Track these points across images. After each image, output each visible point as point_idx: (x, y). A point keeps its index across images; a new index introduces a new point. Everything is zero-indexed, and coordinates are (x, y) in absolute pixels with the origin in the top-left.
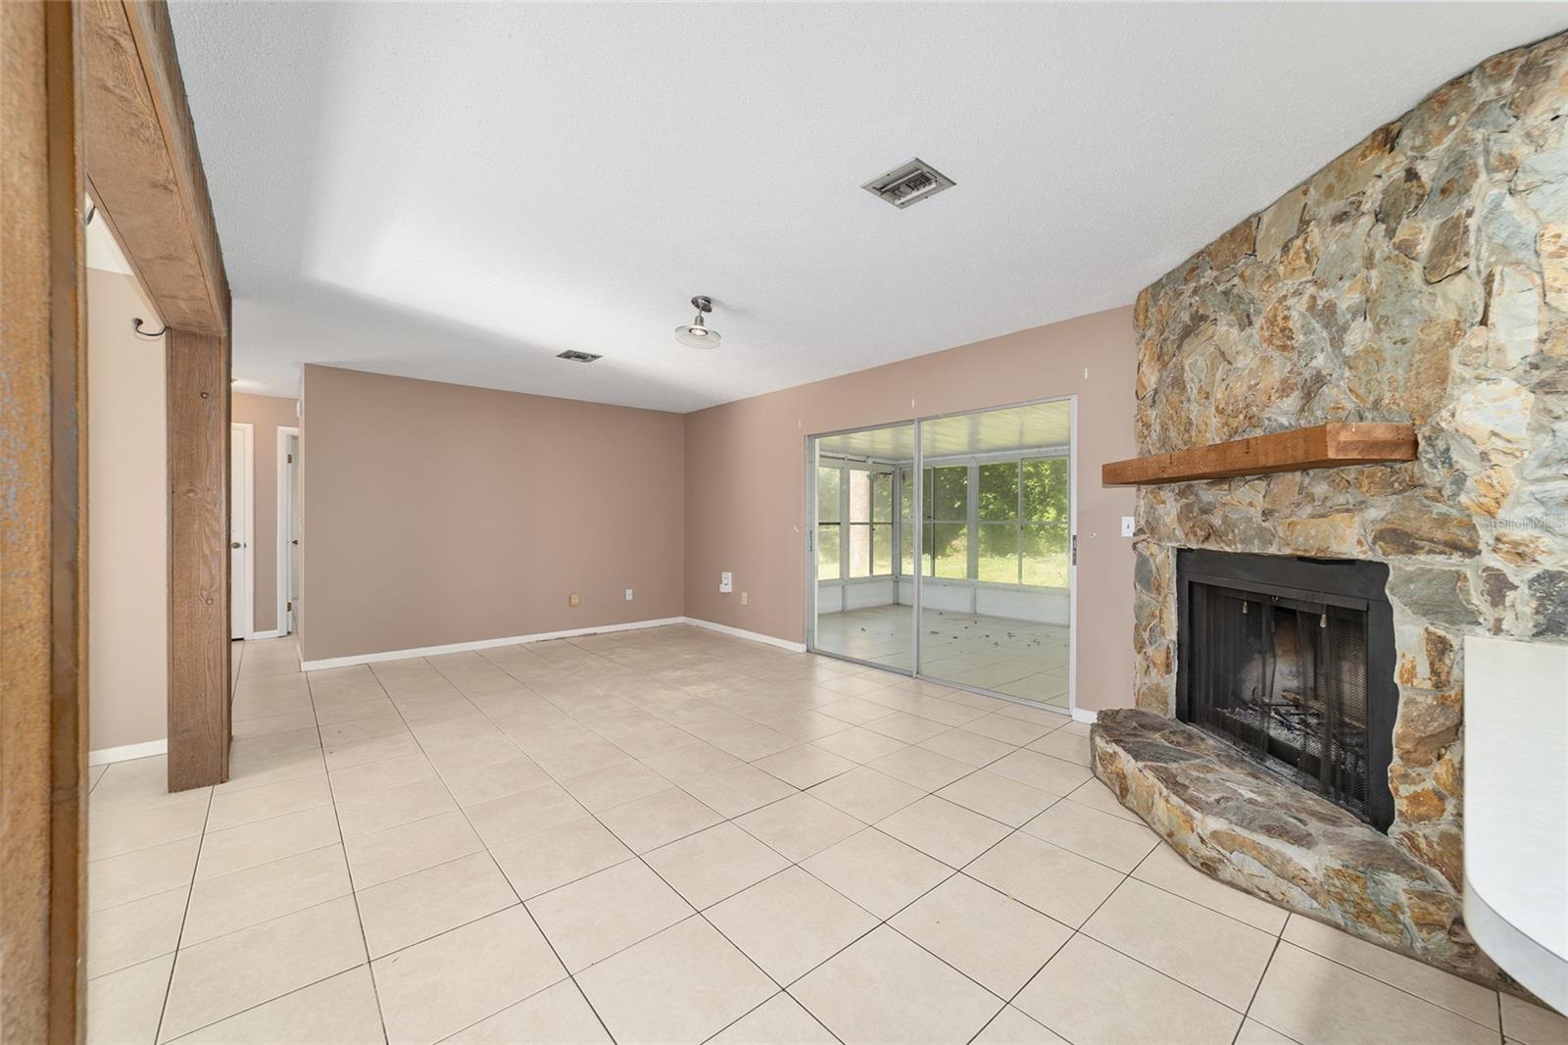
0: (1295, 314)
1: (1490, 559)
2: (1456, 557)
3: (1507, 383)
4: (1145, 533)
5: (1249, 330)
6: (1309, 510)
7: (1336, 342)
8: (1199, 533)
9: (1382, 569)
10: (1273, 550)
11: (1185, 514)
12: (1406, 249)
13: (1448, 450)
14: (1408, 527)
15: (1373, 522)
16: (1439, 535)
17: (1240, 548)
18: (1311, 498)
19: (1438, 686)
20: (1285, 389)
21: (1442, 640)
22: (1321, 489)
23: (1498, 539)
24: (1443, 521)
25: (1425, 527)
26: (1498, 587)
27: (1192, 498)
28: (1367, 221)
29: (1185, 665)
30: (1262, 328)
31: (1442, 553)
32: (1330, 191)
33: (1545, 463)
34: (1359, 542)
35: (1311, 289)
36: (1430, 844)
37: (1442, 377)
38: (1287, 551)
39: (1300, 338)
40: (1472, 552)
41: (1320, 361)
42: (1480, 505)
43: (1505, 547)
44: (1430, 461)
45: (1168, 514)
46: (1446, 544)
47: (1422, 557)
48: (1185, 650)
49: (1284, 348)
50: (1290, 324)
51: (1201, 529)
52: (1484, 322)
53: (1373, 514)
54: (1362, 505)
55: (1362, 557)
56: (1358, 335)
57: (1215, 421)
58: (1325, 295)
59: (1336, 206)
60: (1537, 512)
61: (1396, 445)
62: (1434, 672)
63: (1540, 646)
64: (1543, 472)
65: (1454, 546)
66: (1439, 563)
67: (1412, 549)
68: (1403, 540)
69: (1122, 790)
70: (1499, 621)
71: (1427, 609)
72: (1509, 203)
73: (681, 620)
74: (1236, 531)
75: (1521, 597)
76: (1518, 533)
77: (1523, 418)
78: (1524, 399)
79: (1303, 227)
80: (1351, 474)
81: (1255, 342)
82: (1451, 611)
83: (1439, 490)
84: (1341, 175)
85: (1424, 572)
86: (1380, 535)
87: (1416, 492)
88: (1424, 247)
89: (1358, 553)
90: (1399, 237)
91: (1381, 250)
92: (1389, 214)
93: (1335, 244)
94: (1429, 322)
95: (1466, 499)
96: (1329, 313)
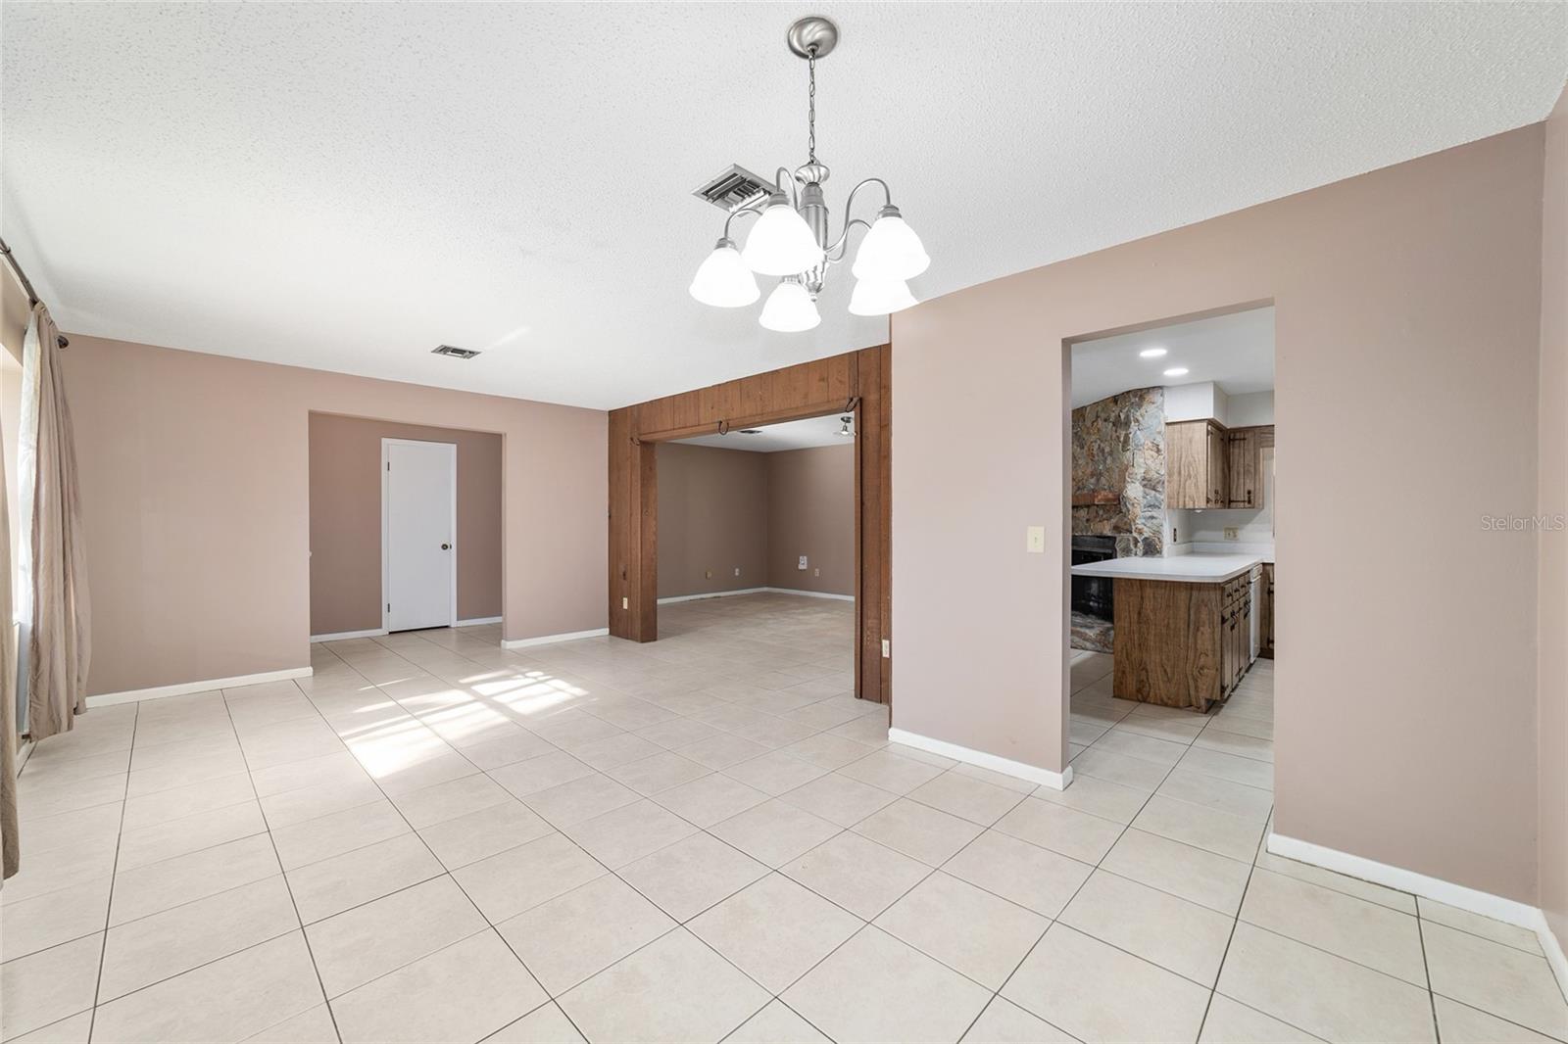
0: (1095, 449)
1: (1135, 534)
2: (1128, 534)
3: (1138, 484)
7: (1104, 462)
9: (1115, 538)
12: (1118, 438)
13: (1126, 502)
14: (1119, 525)
15: (1113, 523)
16: (1125, 527)
18: (1099, 518)
22: (1101, 512)
23: (1136, 528)
24: (1125, 523)
25: (1122, 525)
26: (1136, 541)
30: (1086, 450)
31: (1125, 533)
32: (1103, 410)
33: (1145, 507)
34: (1110, 531)
35: (1099, 442)
37: (1125, 481)
38: (1093, 534)
39: (1096, 458)
41: (1100, 468)
42: (1133, 518)
43: (1137, 531)
46: (1126, 530)
47: (1122, 534)
50: (1094, 452)
52: (1133, 465)
53: (1112, 521)
54: (1111, 518)
56: (1109, 461)
59: (1104, 415)
60: (1143, 521)
61: (1114, 500)
63: (1144, 558)
64: (1145, 509)
65: (1128, 531)
66: (1125, 535)
67: (1120, 532)
68: (1117, 529)
71: (1123, 550)
72: (1138, 432)
73: (766, 589)
75: (1140, 545)
76: (1140, 527)
77: (1141, 494)
78: (1142, 488)
79: (1096, 419)
80: (1108, 507)
81: (1084, 455)
82: (1127, 550)
83: (1125, 514)
84: (1106, 406)
85: (1123, 540)
86: (1113, 528)
87: (1122, 514)
88: (1122, 439)
89: (1110, 534)
90: (1117, 434)
91: (1114, 436)
92: (1115, 425)
93: (1104, 428)
94: (1122, 463)
95: (1129, 517)
96: (1103, 452)
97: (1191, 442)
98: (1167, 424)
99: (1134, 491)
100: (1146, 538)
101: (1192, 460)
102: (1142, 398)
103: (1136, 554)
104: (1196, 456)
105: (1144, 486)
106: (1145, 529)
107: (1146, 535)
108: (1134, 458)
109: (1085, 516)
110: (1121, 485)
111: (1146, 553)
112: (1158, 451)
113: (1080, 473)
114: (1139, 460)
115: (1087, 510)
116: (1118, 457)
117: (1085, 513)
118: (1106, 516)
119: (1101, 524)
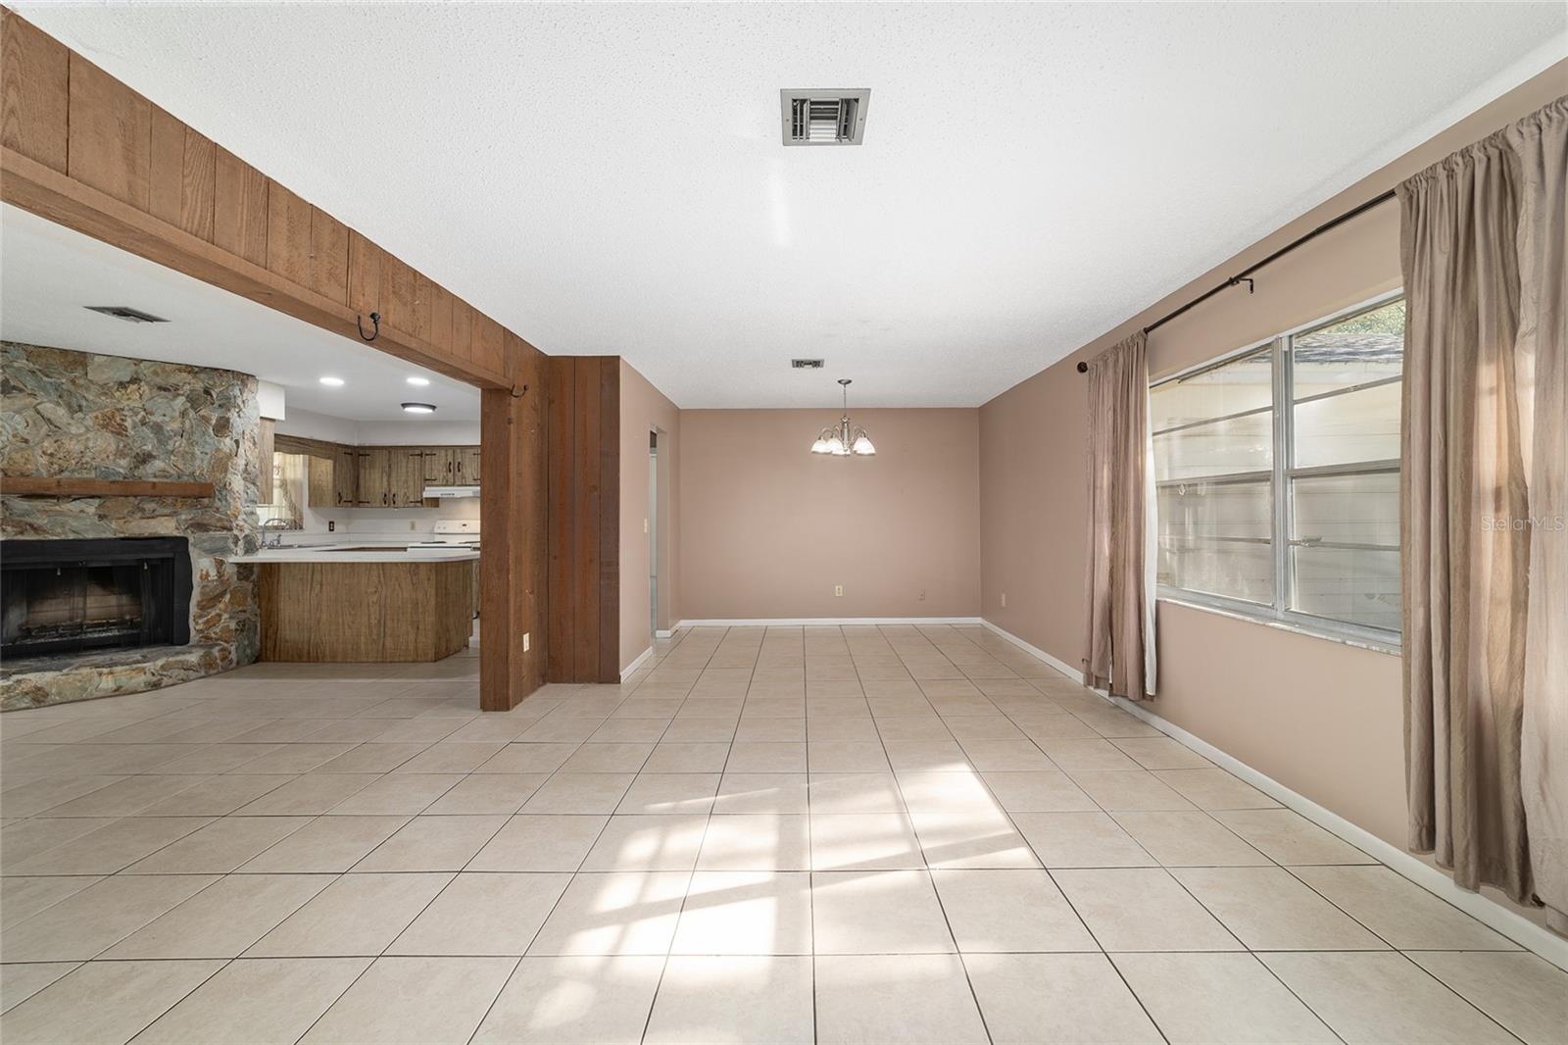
0: (129, 420)
1: (236, 532)
2: (225, 532)
3: (239, 477)
5: (79, 415)
6: (139, 515)
7: (162, 442)
8: (9, 528)
9: (185, 540)
10: (107, 535)
12: (205, 419)
13: (226, 495)
14: (205, 522)
15: (186, 520)
16: (219, 524)
18: (143, 510)
19: (220, 577)
20: (120, 454)
21: (222, 561)
22: (149, 506)
23: (237, 526)
24: (220, 520)
26: (236, 540)
28: (181, 400)
30: (96, 417)
31: (219, 531)
32: (155, 373)
34: (177, 529)
36: (215, 633)
37: (224, 471)
38: (122, 535)
39: (132, 432)
40: (231, 529)
41: (148, 447)
42: (233, 514)
43: (238, 528)
44: (219, 499)
46: (220, 527)
47: (211, 533)
49: (119, 434)
50: (126, 424)
51: (14, 526)
52: (235, 455)
53: (183, 517)
54: (177, 513)
55: (178, 535)
56: (179, 443)
57: (43, 460)
58: (153, 419)
59: (159, 380)
60: (243, 517)
62: (218, 572)
64: (246, 505)
65: (224, 528)
66: (218, 534)
67: (207, 530)
68: (201, 527)
70: (236, 551)
71: (210, 552)
72: (238, 419)
74: (67, 527)
75: (241, 543)
76: (241, 523)
77: (242, 488)
78: (242, 482)
79: (135, 380)
80: (169, 500)
81: (89, 422)
82: (225, 550)
83: (218, 509)
84: (164, 370)
85: (212, 539)
86: (192, 525)
87: (208, 509)
88: (214, 422)
89: (176, 533)
90: (202, 413)
91: (192, 413)
92: (193, 401)
93: (161, 400)
94: (218, 450)
95: (229, 512)
96: (158, 429)
97: (265, 437)
98: (261, 418)
99: (237, 483)
100: (246, 536)
102: (243, 382)
103: (236, 554)
104: (267, 453)
105: (245, 479)
106: (247, 526)
107: (247, 532)
108: (238, 447)
109: (92, 510)
110: (218, 474)
111: (247, 552)
112: (255, 444)
113: (75, 447)
114: (241, 451)
115: (97, 502)
116: (205, 442)
117: (91, 507)
118: (167, 511)
119: (153, 522)
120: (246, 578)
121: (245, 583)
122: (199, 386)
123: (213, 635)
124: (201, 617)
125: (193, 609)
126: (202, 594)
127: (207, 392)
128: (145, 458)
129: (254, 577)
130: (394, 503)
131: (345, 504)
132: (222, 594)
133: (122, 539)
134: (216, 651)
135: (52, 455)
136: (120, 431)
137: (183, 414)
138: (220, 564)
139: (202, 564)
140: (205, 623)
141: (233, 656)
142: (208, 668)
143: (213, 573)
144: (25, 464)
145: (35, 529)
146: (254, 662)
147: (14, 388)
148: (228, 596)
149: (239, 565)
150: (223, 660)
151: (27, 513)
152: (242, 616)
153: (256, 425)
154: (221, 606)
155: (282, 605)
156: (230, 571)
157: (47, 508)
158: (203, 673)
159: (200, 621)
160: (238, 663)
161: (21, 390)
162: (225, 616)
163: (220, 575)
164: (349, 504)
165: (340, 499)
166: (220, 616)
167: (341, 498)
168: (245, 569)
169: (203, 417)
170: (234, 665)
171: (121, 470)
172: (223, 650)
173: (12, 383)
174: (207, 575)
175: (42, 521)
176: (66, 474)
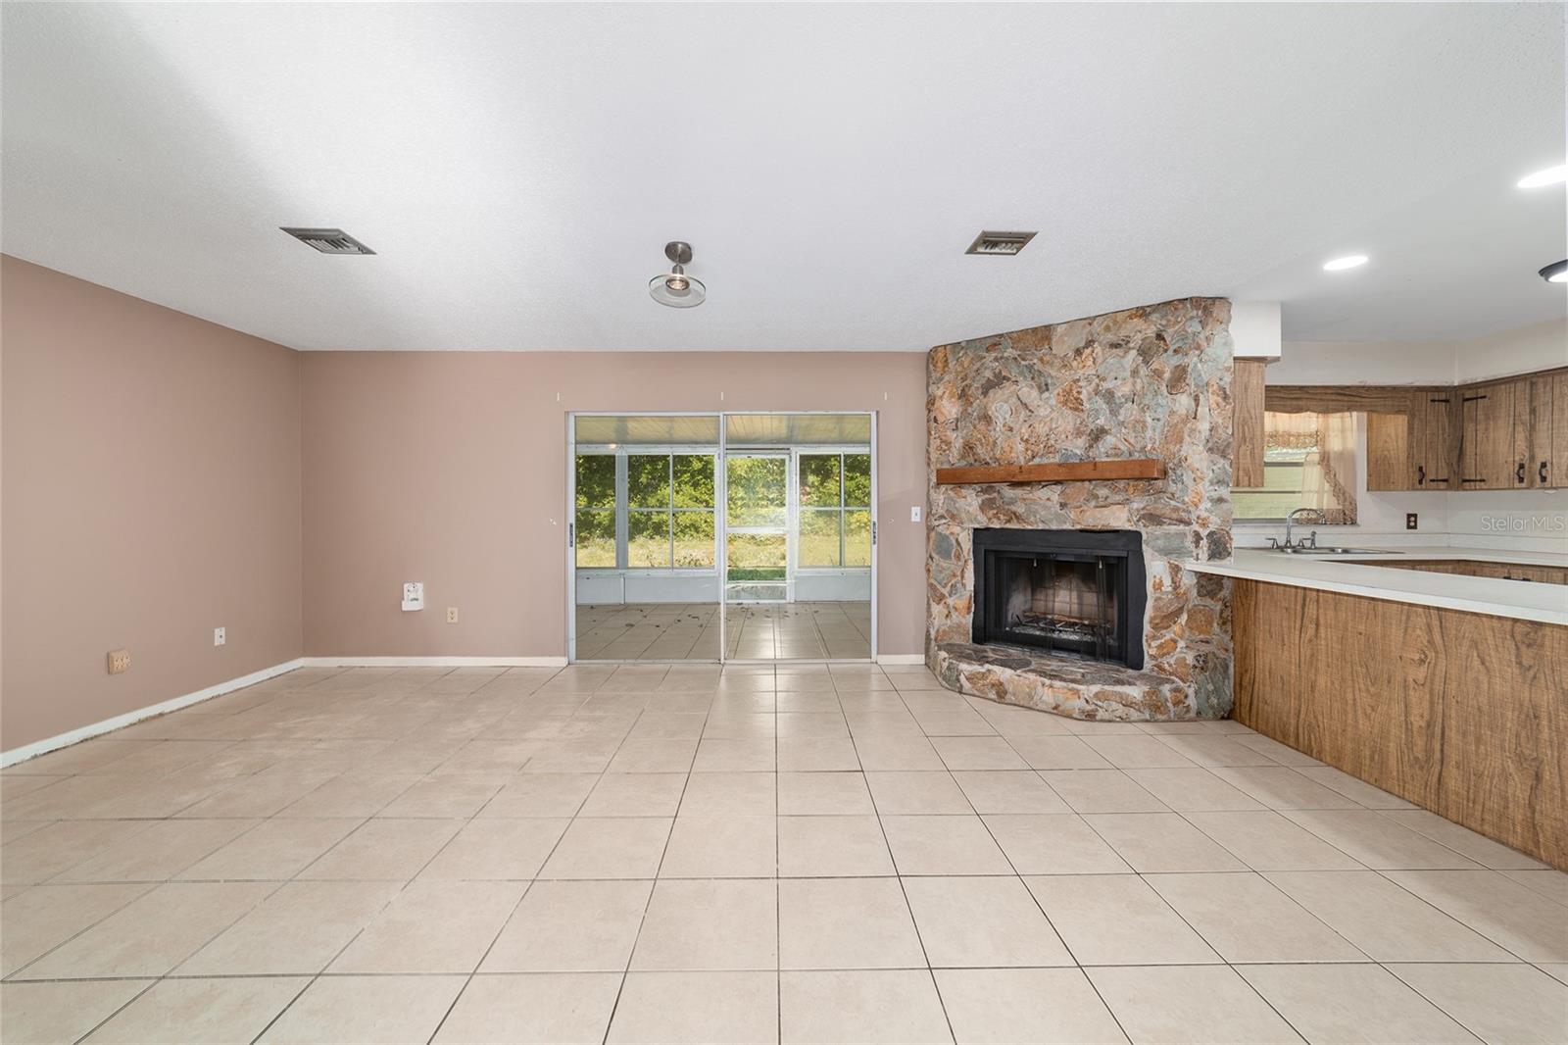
0: (1084, 391)
1: (1196, 527)
2: (1182, 527)
3: (1201, 448)
4: (945, 518)
5: (1046, 394)
6: (1093, 503)
7: (1114, 413)
8: (1002, 517)
9: (1138, 534)
10: (1067, 526)
11: (985, 507)
12: (1158, 374)
13: (1182, 475)
14: (1158, 512)
15: (1138, 510)
16: (1175, 516)
17: (1041, 527)
18: (1096, 497)
19: (1175, 589)
20: (1077, 432)
21: (1177, 566)
22: (1103, 492)
23: (1198, 518)
24: (1176, 509)
25: (1167, 512)
26: (1197, 538)
27: (995, 495)
28: (1134, 353)
29: (982, 606)
30: (1058, 394)
31: (1175, 524)
32: (1108, 329)
33: (1212, 484)
34: (1129, 521)
35: (1097, 380)
36: (1170, 665)
37: (1182, 441)
38: (1078, 527)
39: (1087, 405)
40: (1188, 523)
41: (1101, 421)
42: (1193, 502)
43: (1200, 521)
44: (1173, 480)
45: (970, 505)
46: (1177, 520)
47: (1166, 527)
48: (981, 597)
49: (1076, 409)
50: (1081, 397)
51: (1004, 515)
52: (1195, 418)
53: (1135, 506)
54: (1129, 501)
55: (1130, 528)
56: (1130, 411)
57: (1021, 447)
58: (1105, 385)
59: (1110, 337)
60: (1209, 505)
62: (1173, 582)
64: (1211, 488)
65: (1181, 521)
66: (1174, 528)
67: (1160, 523)
68: (1154, 519)
69: (1001, 692)
70: (1197, 554)
71: (1166, 552)
72: (1199, 365)
74: (1038, 516)
75: (1204, 543)
76: (1204, 514)
78: (1205, 455)
79: (1089, 343)
80: (1122, 484)
81: (1053, 402)
82: (1180, 552)
83: (1173, 495)
84: (1115, 322)
85: (1167, 535)
86: (1143, 517)
87: (1161, 495)
88: (1167, 375)
89: (1128, 527)
90: (1154, 367)
91: (1143, 371)
92: (1145, 353)
93: (1112, 359)
94: (1172, 413)
95: (1186, 499)
96: (1109, 396)
97: (1246, 389)
98: (1235, 359)
99: (1197, 456)
100: (1211, 535)
101: (1247, 415)
102: (1207, 311)
103: (1197, 560)
104: (1252, 411)
105: (1208, 450)
106: (1213, 519)
107: (1212, 528)
108: (1197, 405)
109: (1055, 498)
110: (1171, 447)
111: (1212, 556)
112: (1225, 397)
113: (1042, 429)
114: (1203, 410)
115: (1059, 488)
116: (1158, 404)
117: (1053, 494)
118: (1118, 498)
119: (1106, 511)
120: (1212, 594)
121: (1209, 601)
122: (1151, 331)
123: (1166, 666)
124: (1154, 638)
125: (1147, 628)
126: (1156, 608)
127: (1160, 337)
128: (1098, 435)
129: (1225, 593)
130: (1544, 479)
131: (1434, 484)
132: (1178, 612)
133: (1081, 531)
134: (1166, 689)
135: (1027, 441)
136: (1077, 406)
137: (1135, 373)
138: (1176, 570)
139: (1156, 568)
140: (1160, 647)
141: (1192, 701)
142: (1154, 708)
143: (1167, 582)
144: (1011, 452)
145: (1018, 517)
146: (1223, 718)
147: (1004, 378)
148: (1184, 617)
149: (1201, 575)
150: (1176, 704)
151: (1013, 502)
152: (1205, 648)
153: (1228, 369)
154: (1176, 628)
155: (1260, 644)
156: (1188, 581)
157: (1025, 496)
158: (1148, 717)
159: (1154, 644)
160: (1199, 713)
161: (1008, 379)
162: (1181, 644)
163: (1176, 586)
164: (1443, 485)
165: (1421, 478)
166: (1175, 642)
167: (1424, 475)
168: (1209, 584)
169: (1155, 371)
170: (1192, 714)
171: (1078, 452)
172: (1177, 690)
173: (1004, 374)
174: (1161, 584)
175: (1020, 509)
176: (1037, 460)
